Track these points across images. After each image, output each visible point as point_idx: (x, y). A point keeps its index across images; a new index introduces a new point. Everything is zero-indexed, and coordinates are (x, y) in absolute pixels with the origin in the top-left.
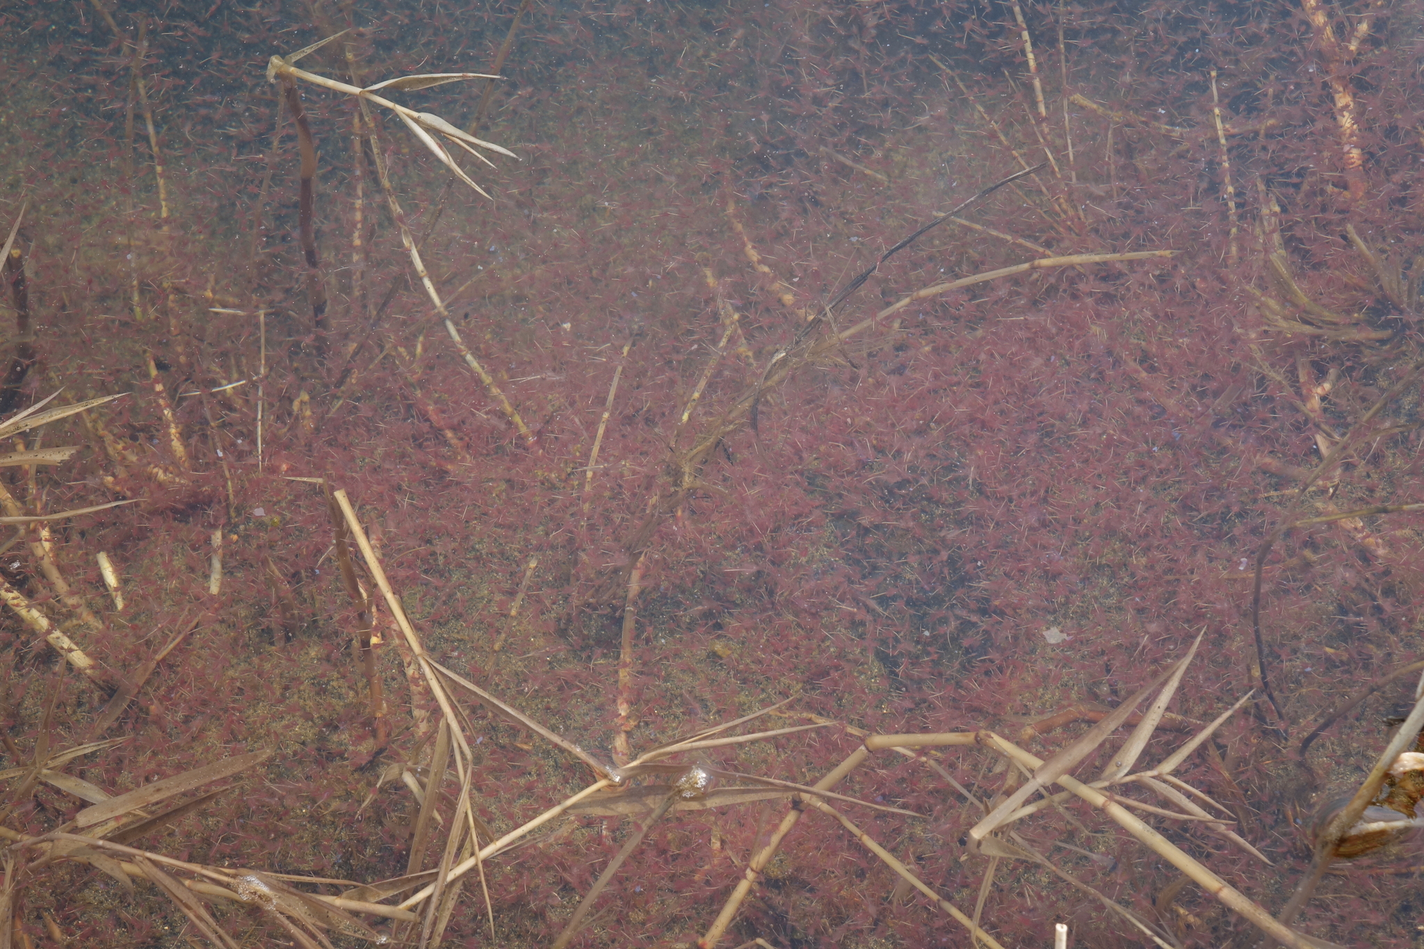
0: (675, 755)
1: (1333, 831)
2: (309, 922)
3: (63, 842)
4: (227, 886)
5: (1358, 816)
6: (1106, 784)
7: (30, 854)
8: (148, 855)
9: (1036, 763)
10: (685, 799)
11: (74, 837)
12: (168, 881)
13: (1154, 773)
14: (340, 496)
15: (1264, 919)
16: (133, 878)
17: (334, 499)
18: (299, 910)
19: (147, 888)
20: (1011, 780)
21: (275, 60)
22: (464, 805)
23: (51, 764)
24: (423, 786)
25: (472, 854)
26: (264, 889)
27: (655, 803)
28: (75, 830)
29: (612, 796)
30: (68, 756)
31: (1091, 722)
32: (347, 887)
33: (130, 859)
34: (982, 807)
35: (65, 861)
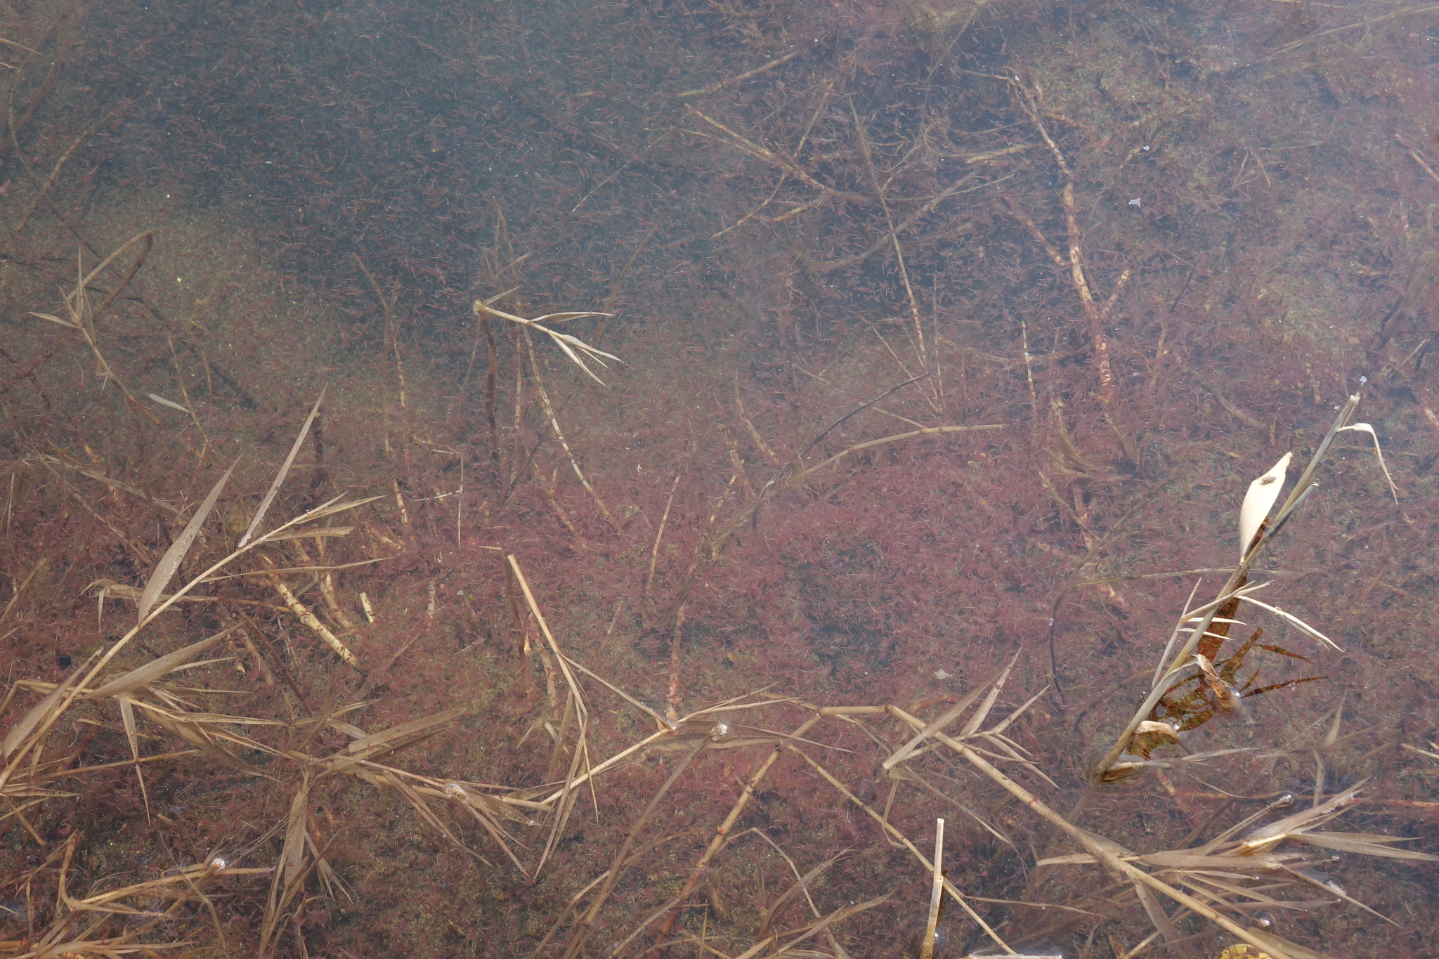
0: (707, 715)
1: (1101, 767)
2: (487, 811)
3: (340, 761)
4: (439, 789)
5: (1115, 759)
6: (963, 738)
7: (318, 769)
8: (392, 769)
9: (921, 724)
10: (713, 742)
11: (347, 758)
12: (403, 786)
13: (991, 732)
14: (511, 558)
15: (1057, 819)
16: (381, 783)
17: (507, 560)
18: (481, 804)
19: (391, 789)
20: (905, 736)
21: (478, 303)
22: (582, 742)
23: (333, 715)
24: (557, 732)
25: (586, 772)
26: (461, 791)
27: (695, 744)
28: (348, 754)
29: (671, 737)
30: (342, 711)
31: (953, 703)
32: (511, 791)
33: (380, 772)
34: (889, 751)
35: (339, 774)
